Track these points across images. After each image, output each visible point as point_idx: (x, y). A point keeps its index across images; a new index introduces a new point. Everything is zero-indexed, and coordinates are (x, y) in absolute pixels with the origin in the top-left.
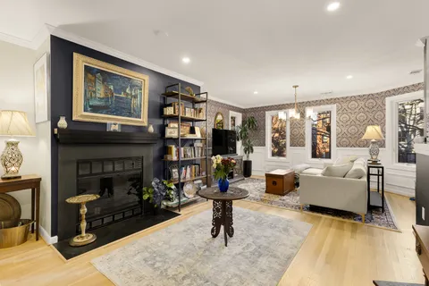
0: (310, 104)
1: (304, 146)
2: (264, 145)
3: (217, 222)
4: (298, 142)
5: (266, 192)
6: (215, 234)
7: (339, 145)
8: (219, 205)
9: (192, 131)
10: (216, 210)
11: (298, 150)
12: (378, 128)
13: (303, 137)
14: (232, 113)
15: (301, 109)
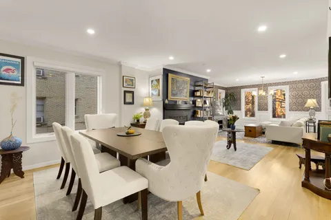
0: (271, 85)
1: (267, 110)
2: (240, 110)
3: (230, 143)
4: (263, 108)
5: (245, 136)
6: (229, 147)
7: (291, 110)
8: (231, 135)
9: (205, 102)
10: (229, 137)
11: (263, 113)
12: (315, 101)
13: (266, 104)
14: (220, 91)
15: (265, 88)
